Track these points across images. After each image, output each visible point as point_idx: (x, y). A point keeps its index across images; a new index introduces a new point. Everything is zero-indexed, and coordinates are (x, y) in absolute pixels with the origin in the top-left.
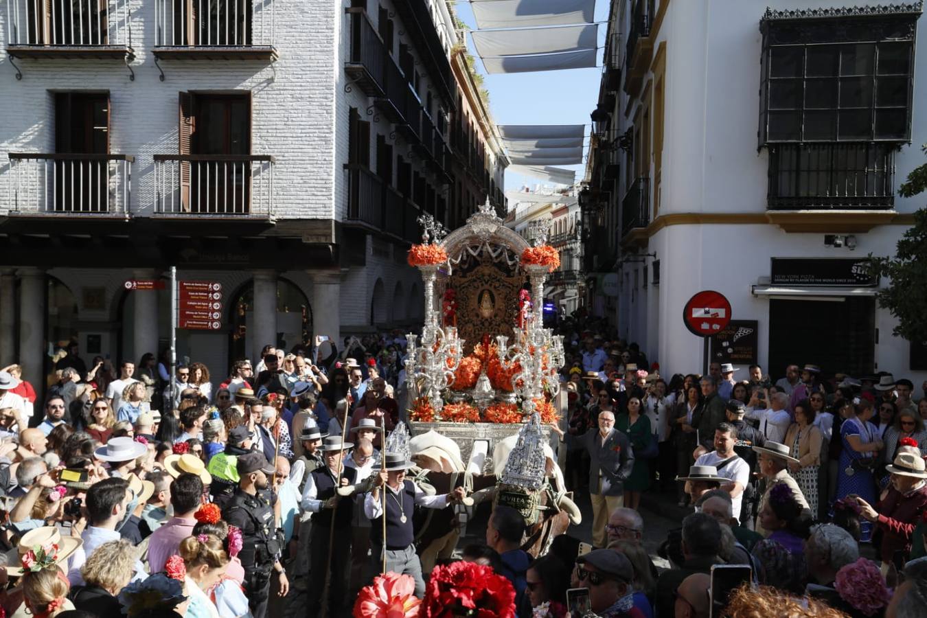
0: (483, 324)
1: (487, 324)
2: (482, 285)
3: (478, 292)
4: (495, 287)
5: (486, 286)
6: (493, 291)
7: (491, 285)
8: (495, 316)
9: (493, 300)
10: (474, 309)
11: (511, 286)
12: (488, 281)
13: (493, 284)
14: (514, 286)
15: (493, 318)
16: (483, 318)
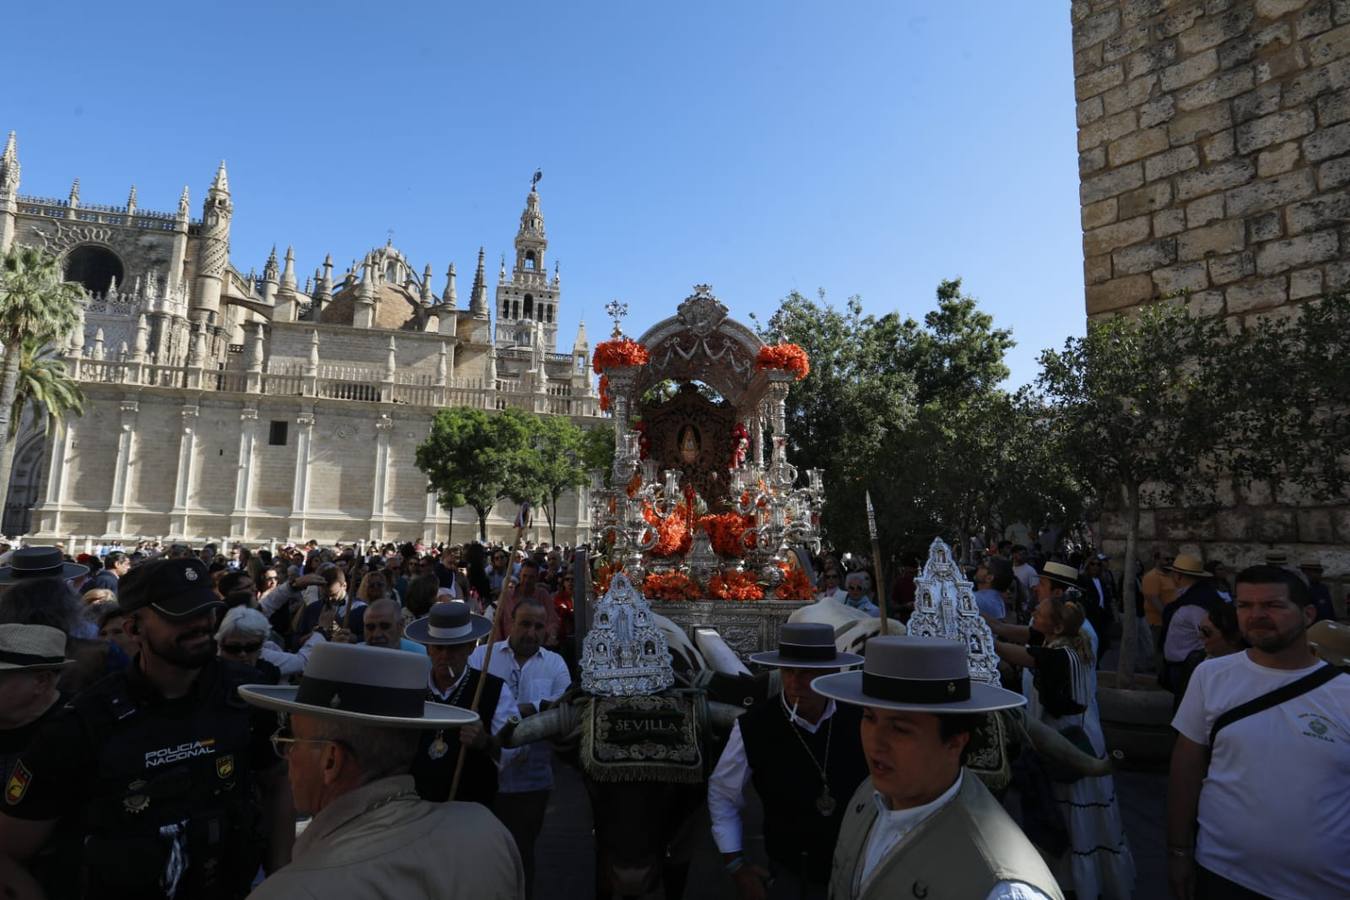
1: (690, 472)
2: (684, 419)
6: (699, 427)
7: (695, 419)
8: (701, 460)
9: (698, 439)
10: (671, 452)
11: (722, 421)
12: (691, 414)
13: (698, 418)
14: (725, 421)
15: (698, 463)
16: (684, 464)
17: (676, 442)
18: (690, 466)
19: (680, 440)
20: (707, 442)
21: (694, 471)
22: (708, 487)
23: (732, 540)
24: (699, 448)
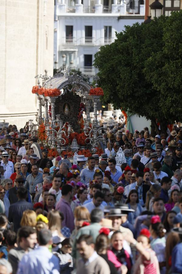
0: (65, 118)
2: (65, 101)
3: (63, 104)
4: (70, 102)
5: (66, 102)
6: (70, 104)
8: (70, 114)
9: (69, 108)
10: (62, 112)
11: (77, 101)
12: (67, 100)
13: (69, 101)
14: (78, 102)
15: (69, 115)
16: (65, 116)
17: (62, 109)
18: (67, 116)
19: (64, 109)
20: (72, 109)
21: (68, 118)
22: (73, 123)
23: (83, 141)
24: (70, 111)
